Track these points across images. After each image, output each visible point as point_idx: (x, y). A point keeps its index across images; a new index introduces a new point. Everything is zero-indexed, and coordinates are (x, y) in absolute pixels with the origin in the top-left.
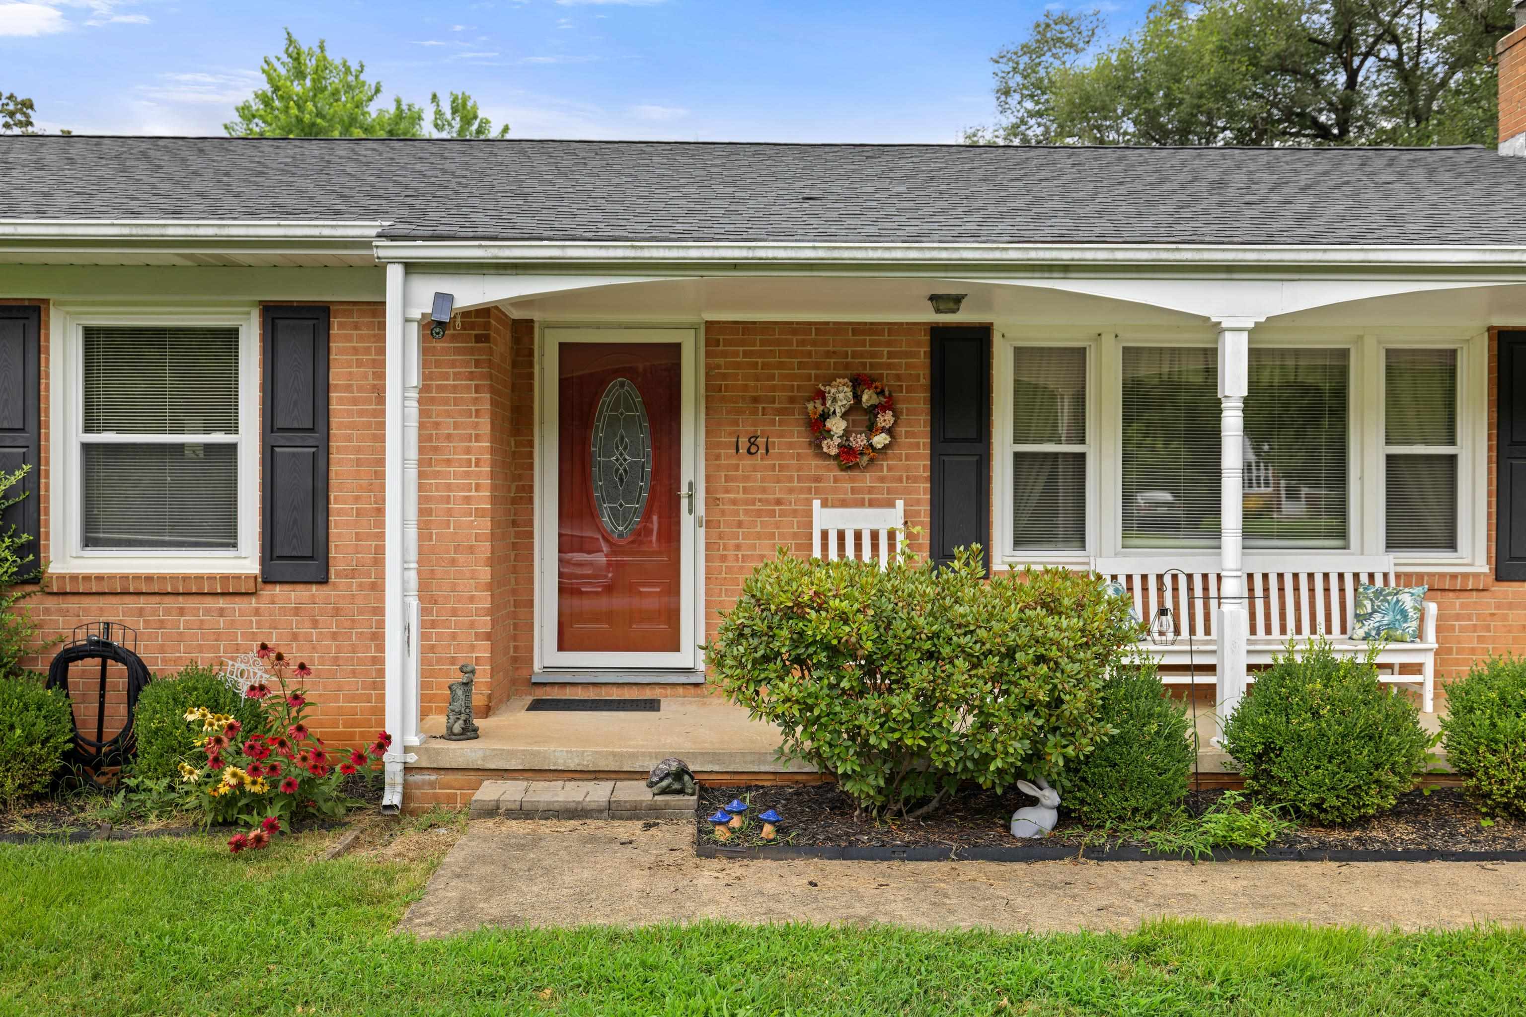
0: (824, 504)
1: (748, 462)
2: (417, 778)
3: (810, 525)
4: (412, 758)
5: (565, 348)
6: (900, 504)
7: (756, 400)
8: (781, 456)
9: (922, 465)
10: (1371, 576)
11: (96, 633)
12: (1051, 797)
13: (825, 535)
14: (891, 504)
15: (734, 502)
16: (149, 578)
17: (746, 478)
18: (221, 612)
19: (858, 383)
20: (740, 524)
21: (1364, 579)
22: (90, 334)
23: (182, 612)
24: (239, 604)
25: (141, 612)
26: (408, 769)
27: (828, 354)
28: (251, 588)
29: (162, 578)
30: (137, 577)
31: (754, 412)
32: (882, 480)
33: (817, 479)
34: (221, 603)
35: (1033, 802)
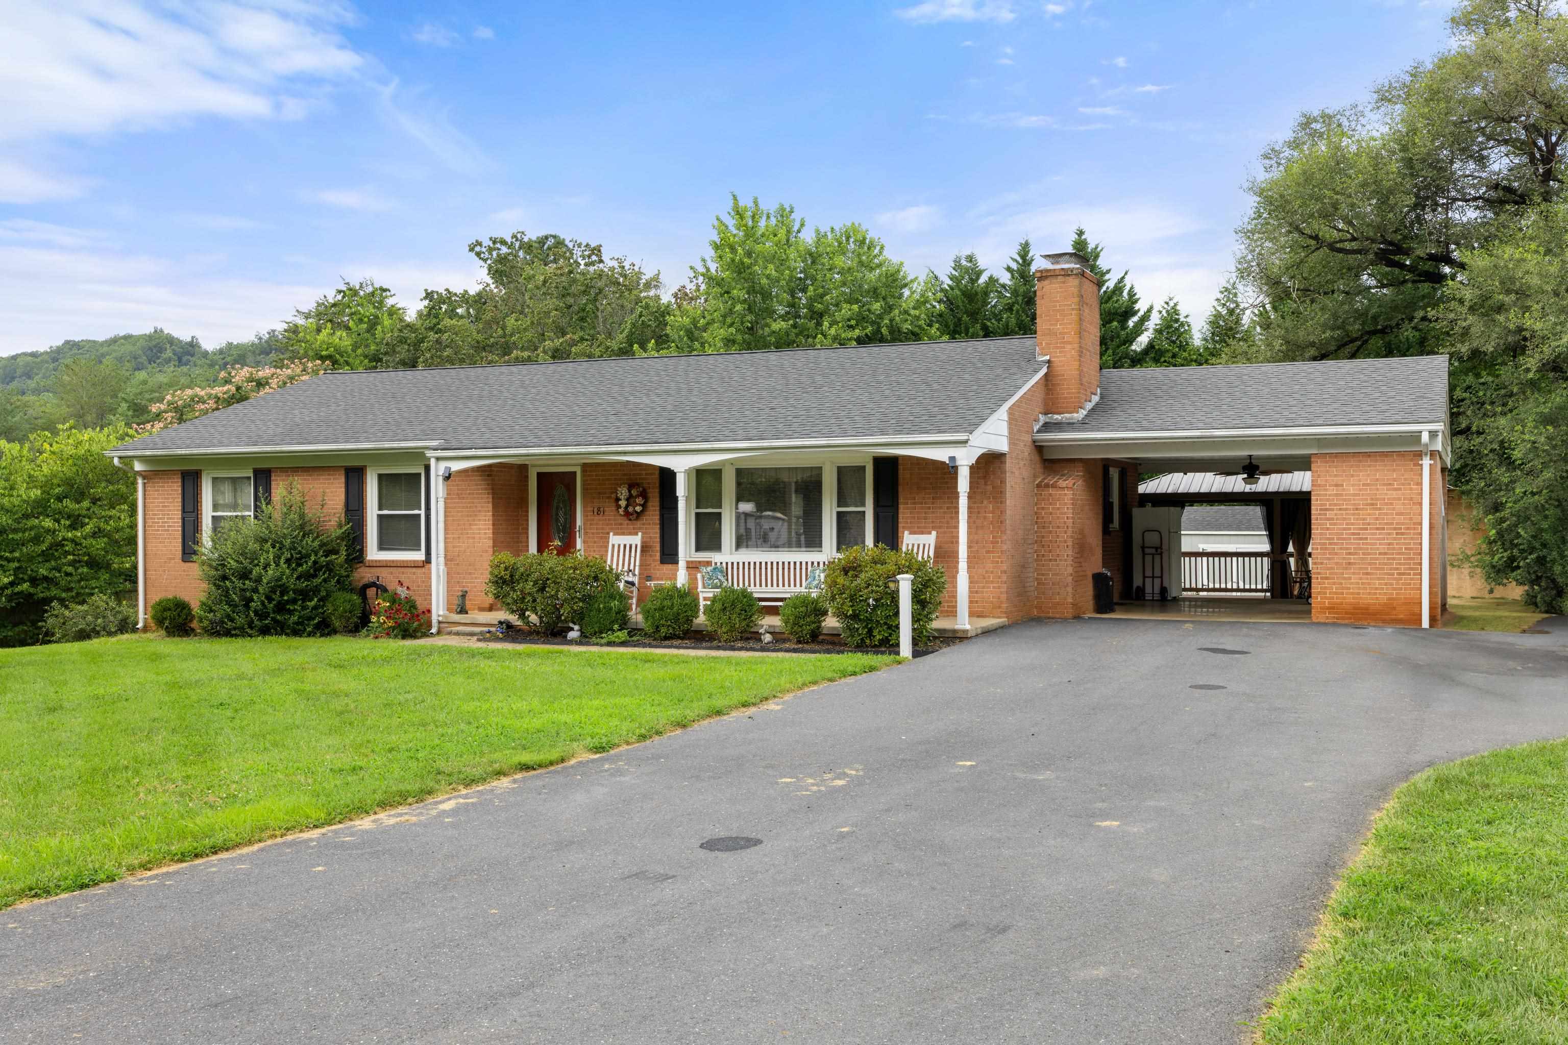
0: (614, 535)
1: (597, 518)
2: (442, 625)
3: (608, 542)
4: (440, 619)
5: (539, 474)
6: (640, 534)
7: (600, 493)
8: (609, 515)
9: (657, 519)
10: (818, 563)
11: (374, 579)
12: (576, 627)
13: (613, 546)
14: (636, 534)
15: (593, 533)
16: (393, 561)
17: (597, 524)
18: (414, 573)
19: (630, 487)
20: (595, 542)
21: (816, 564)
22: (381, 477)
23: (403, 573)
24: (419, 571)
25: (392, 573)
26: (440, 622)
27: (625, 475)
28: (421, 564)
29: (397, 561)
30: (390, 561)
31: (599, 498)
32: (644, 524)
33: (621, 524)
34: (414, 570)
35: (572, 629)
